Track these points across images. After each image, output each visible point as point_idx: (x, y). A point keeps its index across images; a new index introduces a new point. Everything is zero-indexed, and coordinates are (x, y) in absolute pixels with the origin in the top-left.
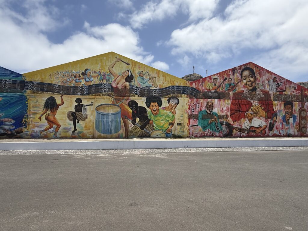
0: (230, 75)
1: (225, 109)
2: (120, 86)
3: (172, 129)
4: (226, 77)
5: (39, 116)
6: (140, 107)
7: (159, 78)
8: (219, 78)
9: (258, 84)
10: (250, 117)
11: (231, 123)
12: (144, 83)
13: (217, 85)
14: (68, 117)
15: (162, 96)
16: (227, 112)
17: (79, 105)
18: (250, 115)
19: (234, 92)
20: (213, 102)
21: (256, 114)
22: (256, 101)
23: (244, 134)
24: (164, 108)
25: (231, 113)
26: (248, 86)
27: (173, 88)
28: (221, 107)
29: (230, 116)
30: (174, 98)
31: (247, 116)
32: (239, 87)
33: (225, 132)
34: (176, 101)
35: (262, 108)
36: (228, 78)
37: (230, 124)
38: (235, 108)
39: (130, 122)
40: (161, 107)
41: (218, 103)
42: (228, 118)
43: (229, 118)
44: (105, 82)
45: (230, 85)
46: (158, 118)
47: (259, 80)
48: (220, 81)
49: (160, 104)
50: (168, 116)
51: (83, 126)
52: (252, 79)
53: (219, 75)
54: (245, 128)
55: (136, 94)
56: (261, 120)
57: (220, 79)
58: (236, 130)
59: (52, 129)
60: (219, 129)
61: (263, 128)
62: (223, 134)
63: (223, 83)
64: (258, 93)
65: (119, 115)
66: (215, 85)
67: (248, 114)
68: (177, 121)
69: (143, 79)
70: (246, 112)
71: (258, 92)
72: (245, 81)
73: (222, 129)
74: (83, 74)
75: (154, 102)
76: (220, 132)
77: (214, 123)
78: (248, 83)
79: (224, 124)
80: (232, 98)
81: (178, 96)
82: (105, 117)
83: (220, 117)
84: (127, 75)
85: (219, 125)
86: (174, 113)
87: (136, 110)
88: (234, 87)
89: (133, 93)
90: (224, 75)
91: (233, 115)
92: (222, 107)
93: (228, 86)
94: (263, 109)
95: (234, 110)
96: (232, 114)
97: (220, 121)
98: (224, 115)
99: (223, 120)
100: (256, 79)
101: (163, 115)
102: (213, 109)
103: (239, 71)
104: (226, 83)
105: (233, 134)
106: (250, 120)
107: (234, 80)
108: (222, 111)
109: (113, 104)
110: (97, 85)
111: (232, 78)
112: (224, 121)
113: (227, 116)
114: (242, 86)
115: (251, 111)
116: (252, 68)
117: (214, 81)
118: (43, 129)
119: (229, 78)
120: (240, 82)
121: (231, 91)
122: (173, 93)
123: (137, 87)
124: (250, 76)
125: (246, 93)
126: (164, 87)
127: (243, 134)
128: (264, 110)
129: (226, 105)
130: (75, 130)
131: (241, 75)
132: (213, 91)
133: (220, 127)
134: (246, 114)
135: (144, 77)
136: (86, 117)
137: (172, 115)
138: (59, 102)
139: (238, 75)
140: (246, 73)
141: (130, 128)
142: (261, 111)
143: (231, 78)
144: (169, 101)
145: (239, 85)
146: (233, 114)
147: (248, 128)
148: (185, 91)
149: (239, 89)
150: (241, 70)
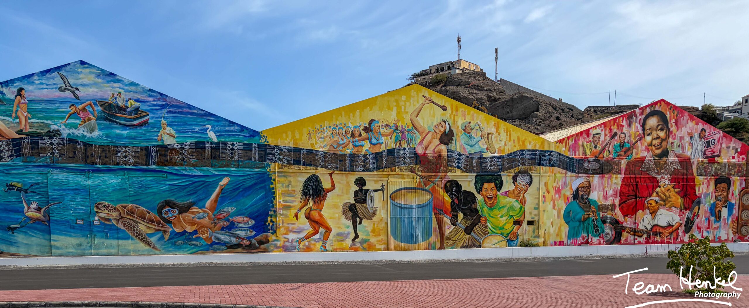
0: (623, 126)
1: (611, 192)
2: (430, 153)
3: (519, 232)
4: (615, 130)
5: (294, 211)
6: (465, 192)
7: (499, 134)
8: (603, 133)
9: (672, 143)
10: (653, 207)
11: (620, 220)
12: (472, 146)
13: (599, 148)
14: (344, 213)
15: (503, 170)
16: (613, 198)
17: (361, 190)
18: (654, 204)
19: (628, 160)
20: (591, 179)
21: (664, 201)
22: (666, 177)
23: (641, 240)
24: (507, 193)
25: (620, 201)
26: (654, 148)
27: (523, 154)
28: (604, 189)
29: (620, 205)
30: (525, 173)
31: (649, 205)
32: (638, 150)
33: (609, 237)
34: (527, 179)
35: (677, 190)
36: (619, 133)
37: (617, 222)
38: (629, 191)
39: (447, 220)
40: (502, 191)
41: (599, 183)
42: (616, 211)
43: (618, 211)
44: (405, 146)
45: (622, 146)
46: (496, 212)
47: (675, 135)
48: (605, 140)
49: (499, 186)
50: (512, 208)
51: (370, 229)
52: (662, 134)
53: (605, 127)
54: (644, 228)
55: (459, 167)
56: (672, 213)
57: (606, 135)
58: (627, 232)
59: (317, 236)
60: (598, 230)
61: (674, 227)
62: (606, 239)
63: (610, 142)
64: (670, 161)
66: (596, 147)
67: (650, 202)
68: (528, 218)
69: (471, 138)
70: (646, 198)
71: (672, 158)
72: (649, 139)
73: (603, 231)
74: (366, 130)
75: (489, 181)
76: (600, 237)
77: (590, 219)
78: (654, 142)
79: (608, 221)
80: (623, 172)
83: (601, 208)
84: (442, 130)
85: (600, 224)
86: (523, 202)
87: (458, 199)
88: (628, 150)
89: (451, 166)
90: (612, 127)
91: (624, 205)
92: (606, 190)
93: (619, 148)
94: (676, 193)
95: (627, 195)
96: (622, 203)
97: (601, 216)
98: (609, 205)
99: (606, 214)
100: (669, 133)
101: (503, 207)
102: (589, 192)
103: (640, 117)
104: (616, 142)
105: (623, 239)
106: (654, 213)
107: (630, 136)
108: (605, 197)
109: (419, 188)
110: (391, 152)
111: (626, 132)
112: (609, 216)
113: (613, 205)
114: (644, 148)
115: (656, 197)
116: (663, 111)
117: (595, 139)
118: (302, 235)
119: (622, 133)
121: (623, 159)
122: (523, 164)
123: (460, 155)
124: (659, 127)
125: (650, 162)
126: (506, 152)
127: (639, 239)
128: (678, 193)
129: (614, 186)
130: (357, 236)
131: (643, 126)
132: (591, 159)
133: (601, 227)
134: (647, 202)
135: (473, 134)
136: (374, 214)
137: (519, 206)
138: (326, 184)
139: (637, 127)
140: (653, 122)
141: (447, 232)
142: (674, 196)
143: (624, 133)
144: (515, 179)
145: (638, 147)
146: (624, 202)
147: (649, 227)
148: (544, 160)
149: (637, 154)
150: (644, 116)
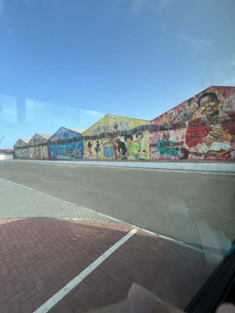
0: (186, 106)
1: (180, 137)
2: (112, 132)
4: (181, 109)
5: (87, 150)
6: (122, 142)
7: (131, 122)
9: (221, 107)
11: (187, 149)
12: (123, 128)
13: (173, 118)
14: (95, 150)
15: (133, 134)
16: (182, 139)
19: (190, 121)
21: (217, 138)
22: (218, 125)
23: (201, 158)
24: (134, 141)
25: (186, 140)
26: (207, 112)
27: (139, 127)
28: (176, 136)
29: (186, 142)
33: (181, 156)
34: (141, 136)
35: (226, 131)
37: (185, 149)
38: (191, 135)
39: (117, 151)
40: (133, 141)
41: (173, 133)
42: (184, 145)
44: (106, 131)
46: (131, 148)
47: (224, 102)
48: (176, 114)
49: (132, 139)
50: (136, 146)
51: (100, 154)
52: (213, 104)
53: (175, 109)
54: (202, 152)
55: (119, 135)
56: (224, 144)
57: (176, 112)
58: (192, 154)
60: (174, 153)
62: (179, 157)
63: (178, 115)
65: (113, 147)
66: (171, 118)
67: (206, 139)
69: (122, 125)
70: (203, 137)
71: (221, 114)
73: (177, 154)
74: (98, 129)
76: (175, 156)
78: (207, 109)
79: (180, 149)
81: (143, 132)
82: (107, 149)
84: (114, 125)
85: (175, 150)
88: (189, 116)
89: (118, 135)
90: (179, 108)
91: (189, 142)
93: (184, 116)
94: (227, 132)
95: (190, 137)
96: (188, 141)
97: (175, 147)
98: (179, 142)
99: (178, 146)
100: (218, 102)
102: (169, 138)
103: (196, 99)
104: (182, 114)
105: (189, 157)
107: (190, 110)
108: (178, 139)
109: (110, 142)
112: (180, 147)
113: (182, 143)
114: (200, 113)
115: (210, 136)
117: (170, 115)
118: (88, 155)
119: (185, 109)
120: (197, 109)
121: (186, 121)
124: (210, 101)
125: (204, 119)
126: (133, 128)
129: (182, 134)
130: (97, 156)
132: (169, 124)
133: (176, 152)
134: (204, 139)
135: (123, 124)
136: (101, 150)
137: (139, 145)
139: (195, 104)
140: (206, 99)
141: (118, 154)
142: (225, 134)
144: (137, 137)
145: (196, 114)
146: (189, 140)
147: (206, 152)
148: (147, 128)
149: (195, 117)
150: (198, 98)
